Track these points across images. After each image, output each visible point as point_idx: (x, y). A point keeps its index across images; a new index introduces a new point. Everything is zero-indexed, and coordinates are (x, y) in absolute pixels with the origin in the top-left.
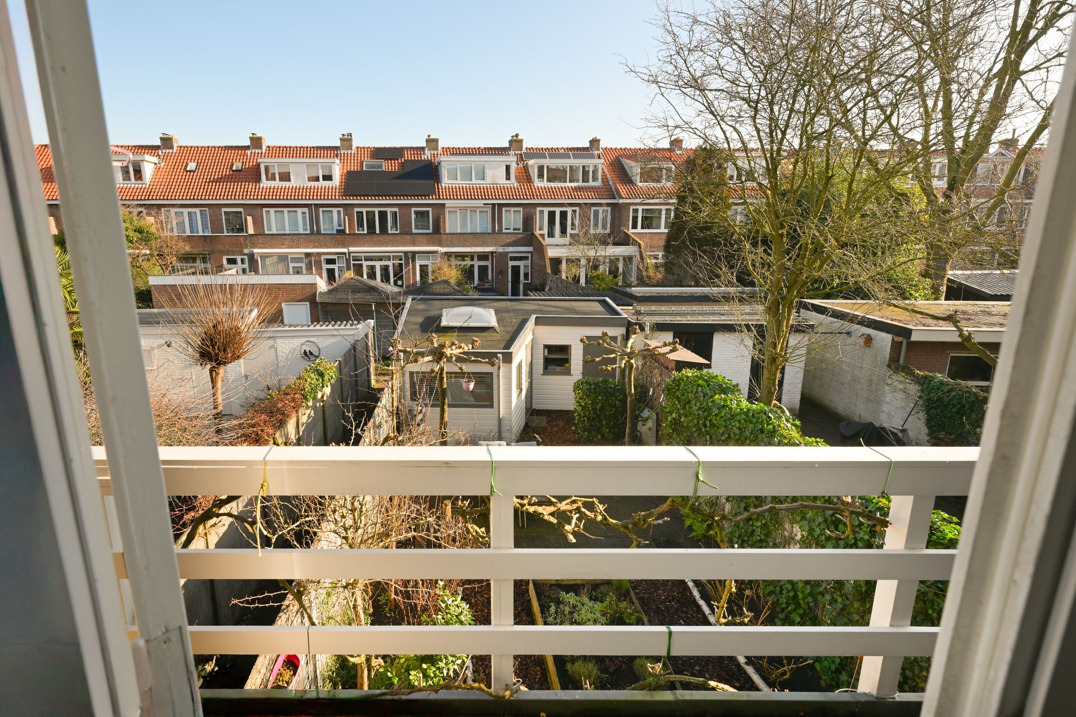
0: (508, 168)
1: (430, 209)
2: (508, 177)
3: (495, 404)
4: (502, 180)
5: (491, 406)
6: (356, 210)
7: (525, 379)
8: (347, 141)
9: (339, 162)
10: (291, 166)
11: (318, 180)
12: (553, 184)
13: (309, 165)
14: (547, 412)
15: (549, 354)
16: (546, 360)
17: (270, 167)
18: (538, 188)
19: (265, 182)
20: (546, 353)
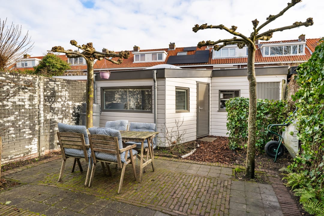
4: (244, 55)
5: (151, 112)
7: (195, 106)
8: (172, 45)
9: (167, 53)
10: (146, 55)
11: (156, 60)
12: (274, 56)
13: (153, 54)
14: (220, 138)
15: (224, 98)
16: (222, 101)
17: (137, 56)
18: (265, 58)
19: (135, 62)
20: (222, 96)
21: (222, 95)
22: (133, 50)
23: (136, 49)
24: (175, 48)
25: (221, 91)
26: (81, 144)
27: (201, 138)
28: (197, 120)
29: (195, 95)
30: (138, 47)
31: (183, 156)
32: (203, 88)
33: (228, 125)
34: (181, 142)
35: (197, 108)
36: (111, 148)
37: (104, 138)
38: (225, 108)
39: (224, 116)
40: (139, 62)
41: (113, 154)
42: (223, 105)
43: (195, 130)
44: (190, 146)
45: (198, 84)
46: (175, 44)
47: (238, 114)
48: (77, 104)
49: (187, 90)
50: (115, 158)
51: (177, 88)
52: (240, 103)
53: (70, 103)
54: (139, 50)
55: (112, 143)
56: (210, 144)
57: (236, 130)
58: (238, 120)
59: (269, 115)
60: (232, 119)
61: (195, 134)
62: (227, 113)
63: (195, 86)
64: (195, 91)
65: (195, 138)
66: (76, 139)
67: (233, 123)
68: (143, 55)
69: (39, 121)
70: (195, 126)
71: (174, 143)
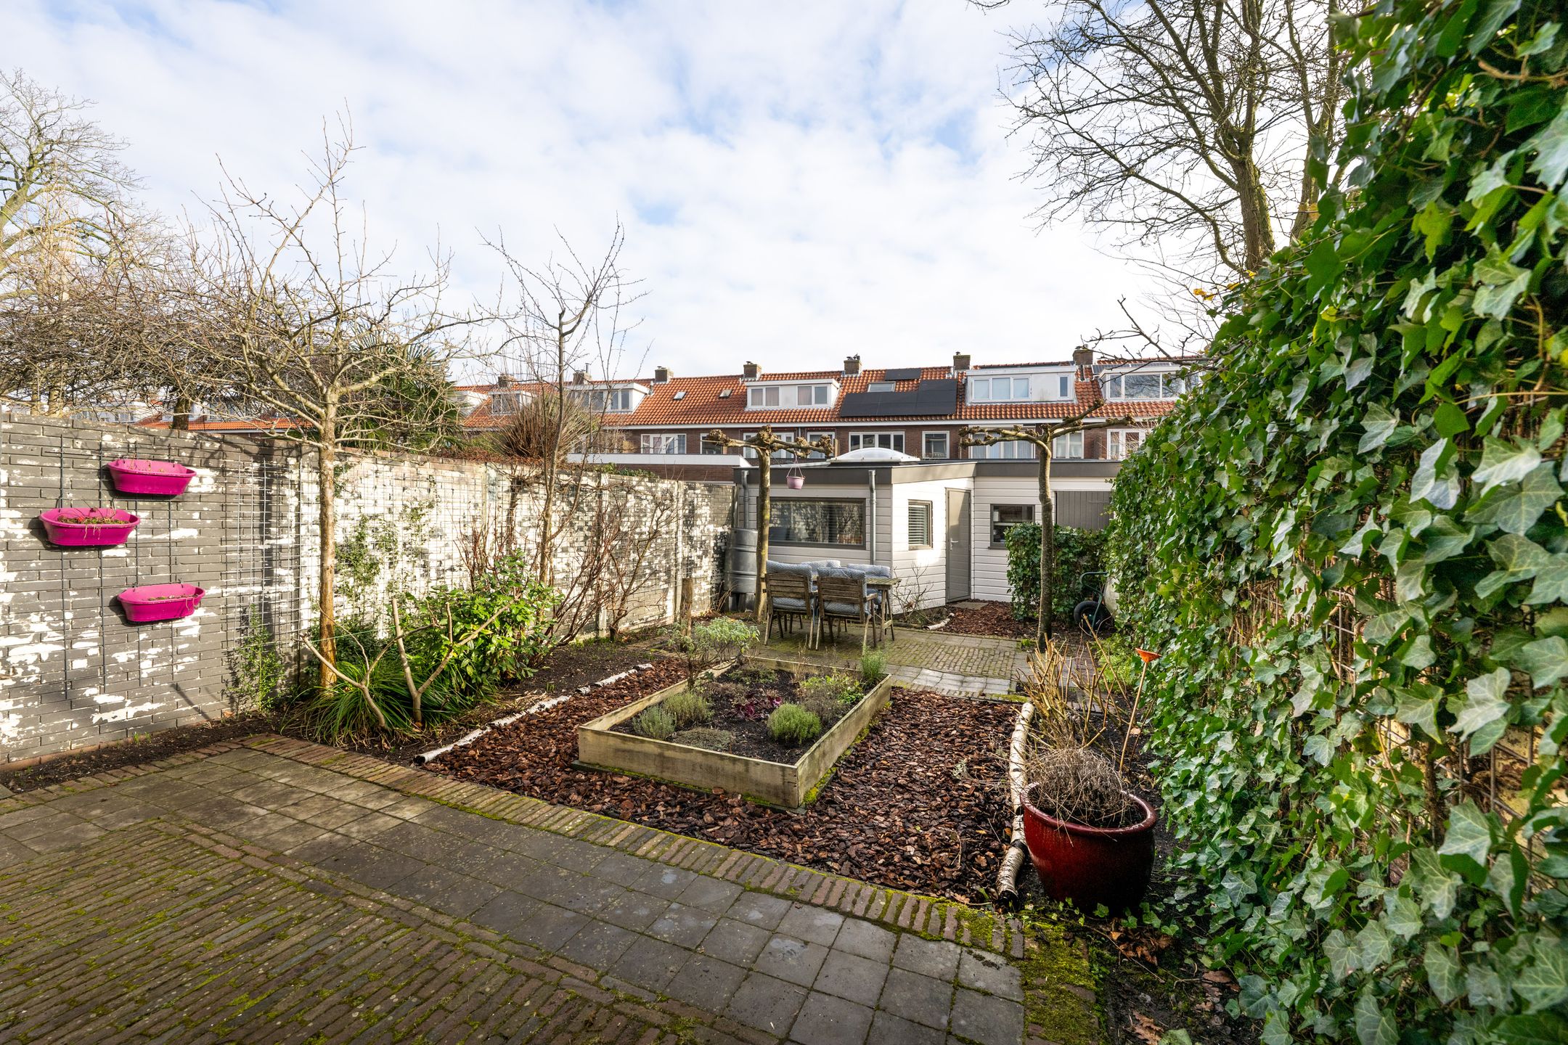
0: (1064, 382)
1: (948, 433)
2: (1064, 391)
3: (868, 545)
4: (1055, 396)
5: (863, 548)
6: (851, 434)
7: (943, 537)
8: (852, 364)
9: (838, 385)
10: (781, 389)
11: (810, 403)
12: (1135, 400)
13: (801, 387)
14: (993, 603)
15: (1002, 520)
16: (996, 527)
17: (757, 391)
18: (1111, 405)
19: (750, 407)
20: (996, 518)
21: (996, 514)
22: (741, 372)
23: (751, 370)
24: (860, 371)
25: (995, 507)
26: (802, 590)
27: (955, 602)
28: (947, 566)
29: (944, 514)
30: (755, 366)
31: (931, 627)
32: (958, 500)
33: (1009, 574)
34: (922, 606)
35: (948, 541)
36: (851, 595)
37: (843, 581)
38: (1003, 542)
39: (1002, 559)
40: (763, 407)
41: (853, 604)
42: (998, 536)
43: (943, 585)
44: (936, 614)
45: (948, 493)
46: (861, 360)
47: (1028, 554)
48: (720, 529)
49: (929, 507)
50: (857, 608)
51: (912, 502)
52: (1032, 535)
53: (711, 527)
54: (758, 375)
55: (854, 588)
56: (974, 612)
57: (1025, 583)
58: (1028, 565)
59: (1086, 558)
60: (1016, 563)
61: (943, 593)
62: (1008, 552)
63: (944, 498)
64: (944, 506)
65: (942, 602)
66: (796, 584)
67: (1020, 570)
68: (773, 391)
69: (676, 560)
70: (943, 577)
71: (910, 605)
